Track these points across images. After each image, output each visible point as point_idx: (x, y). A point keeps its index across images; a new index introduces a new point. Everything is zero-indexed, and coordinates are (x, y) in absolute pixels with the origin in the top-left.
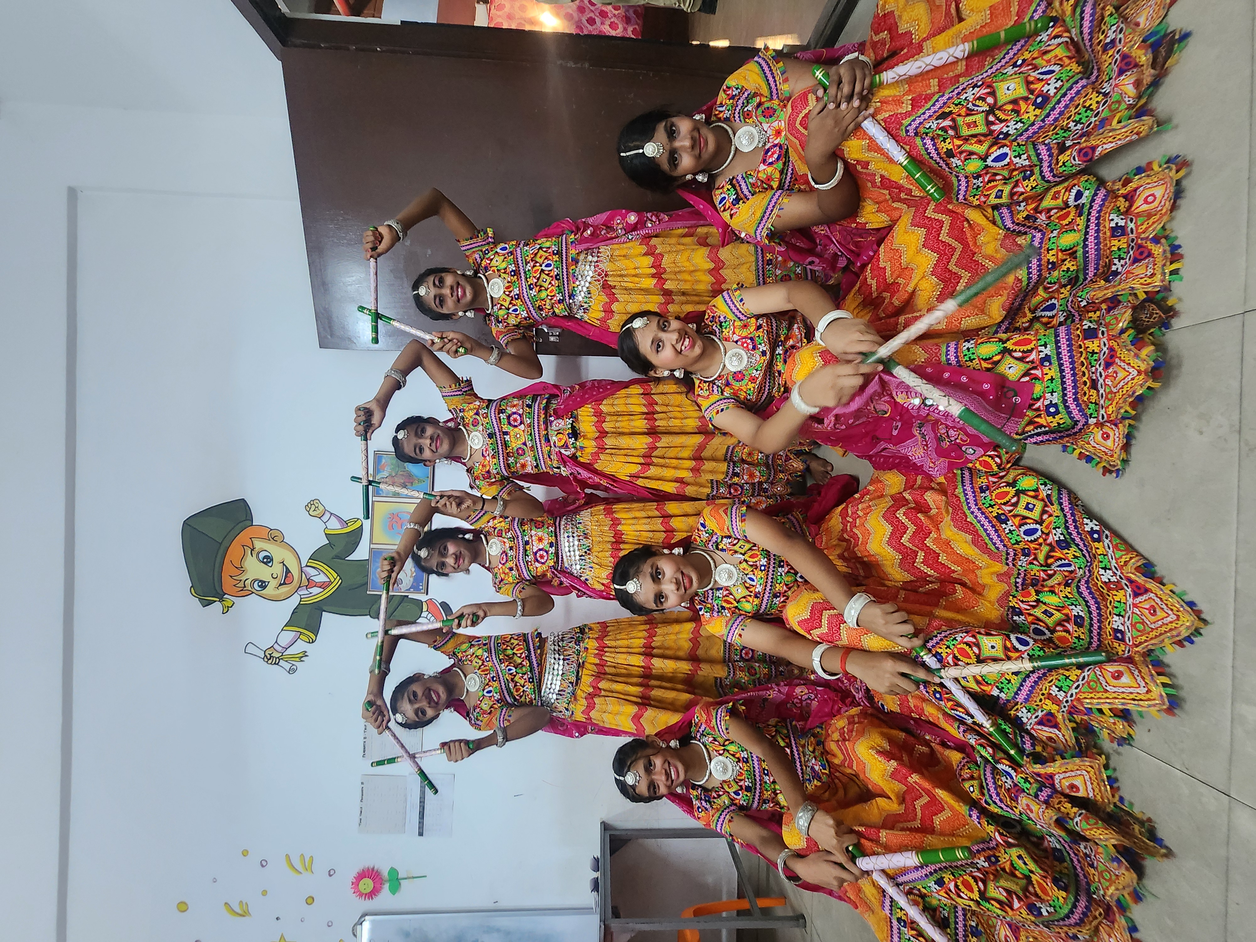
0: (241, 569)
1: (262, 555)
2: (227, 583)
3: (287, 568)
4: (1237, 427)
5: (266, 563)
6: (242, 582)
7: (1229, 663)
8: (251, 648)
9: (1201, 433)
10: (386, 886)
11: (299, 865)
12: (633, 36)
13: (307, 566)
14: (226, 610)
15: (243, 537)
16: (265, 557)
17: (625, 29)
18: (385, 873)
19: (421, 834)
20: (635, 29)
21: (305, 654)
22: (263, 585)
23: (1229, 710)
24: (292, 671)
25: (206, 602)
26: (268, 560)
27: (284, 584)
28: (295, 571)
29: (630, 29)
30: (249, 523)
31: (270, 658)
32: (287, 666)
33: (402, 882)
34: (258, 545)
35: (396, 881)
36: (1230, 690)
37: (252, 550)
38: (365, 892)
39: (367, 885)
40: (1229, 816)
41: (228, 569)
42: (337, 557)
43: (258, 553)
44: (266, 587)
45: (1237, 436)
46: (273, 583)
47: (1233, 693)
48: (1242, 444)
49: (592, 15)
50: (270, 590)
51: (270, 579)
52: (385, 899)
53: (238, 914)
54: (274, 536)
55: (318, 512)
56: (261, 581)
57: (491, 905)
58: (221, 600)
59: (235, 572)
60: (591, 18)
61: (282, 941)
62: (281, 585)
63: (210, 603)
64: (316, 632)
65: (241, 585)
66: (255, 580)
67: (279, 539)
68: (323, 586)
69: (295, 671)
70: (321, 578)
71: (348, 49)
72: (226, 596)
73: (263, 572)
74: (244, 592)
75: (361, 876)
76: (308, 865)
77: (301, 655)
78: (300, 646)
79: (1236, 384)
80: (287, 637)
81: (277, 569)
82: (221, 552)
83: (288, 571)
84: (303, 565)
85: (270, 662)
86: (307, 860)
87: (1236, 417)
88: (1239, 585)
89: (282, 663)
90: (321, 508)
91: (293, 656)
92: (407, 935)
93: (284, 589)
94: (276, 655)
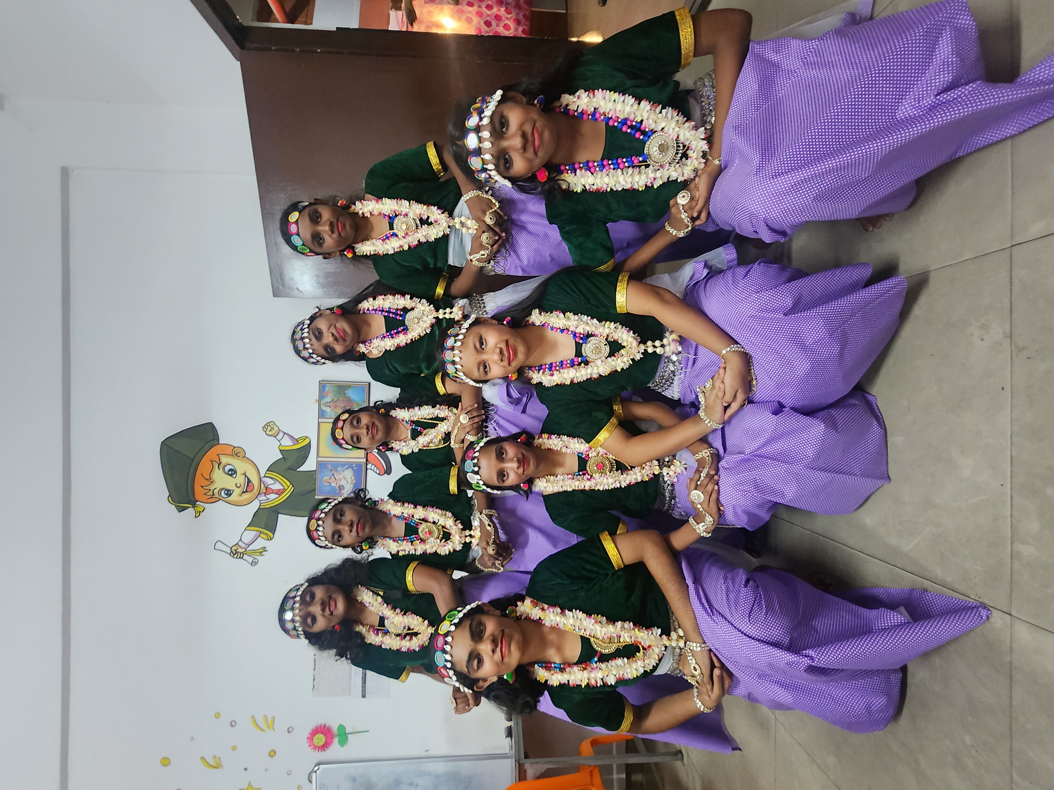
0: (210, 480)
1: (227, 469)
2: (199, 492)
3: (248, 479)
4: (1009, 334)
5: (231, 475)
6: (211, 491)
7: (1009, 513)
8: (219, 545)
9: (982, 340)
10: (336, 740)
11: (262, 724)
12: (524, 36)
13: (265, 476)
14: (198, 515)
15: (212, 454)
16: (230, 470)
17: (516, 30)
18: (335, 729)
19: (364, 696)
20: (524, 29)
21: (264, 549)
22: (229, 493)
23: (1009, 550)
24: (254, 563)
25: (182, 508)
26: (232, 473)
27: (246, 491)
28: (255, 481)
29: (520, 29)
30: (216, 442)
31: (235, 553)
32: (250, 559)
33: (349, 736)
34: (224, 460)
35: (344, 736)
36: (1009, 534)
37: (219, 465)
38: (319, 745)
39: (320, 739)
40: (1011, 630)
41: (199, 481)
42: (290, 469)
43: (224, 467)
44: (231, 494)
45: (1009, 341)
46: (237, 491)
47: (1011, 537)
48: (1013, 346)
49: (488, 18)
50: (234, 497)
51: (234, 488)
52: (335, 751)
53: (211, 766)
54: (237, 452)
55: (273, 432)
56: (226, 490)
57: (423, 754)
58: (194, 506)
59: (205, 483)
60: (487, 21)
61: (250, 787)
62: (243, 492)
63: (184, 509)
64: (273, 531)
65: (211, 493)
66: (223, 489)
67: (241, 455)
68: (279, 493)
69: (256, 564)
70: (277, 486)
71: (294, 51)
72: (198, 503)
73: (229, 483)
74: (213, 499)
75: (315, 732)
76: (271, 724)
77: (261, 550)
78: (260, 543)
79: (1007, 301)
80: (249, 535)
81: (240, 479)
82: (193, 465)
83: (249, 481)
84: (262, 475)
85: (235, 556)
86: (269, 720)
87: (1007, 327)
88: (1014, 454)
89: (245, 557)
90: (276, 428)
91: (254, 551)
92: (354, 780)
93: (246, 496)
94: (240, 550)
